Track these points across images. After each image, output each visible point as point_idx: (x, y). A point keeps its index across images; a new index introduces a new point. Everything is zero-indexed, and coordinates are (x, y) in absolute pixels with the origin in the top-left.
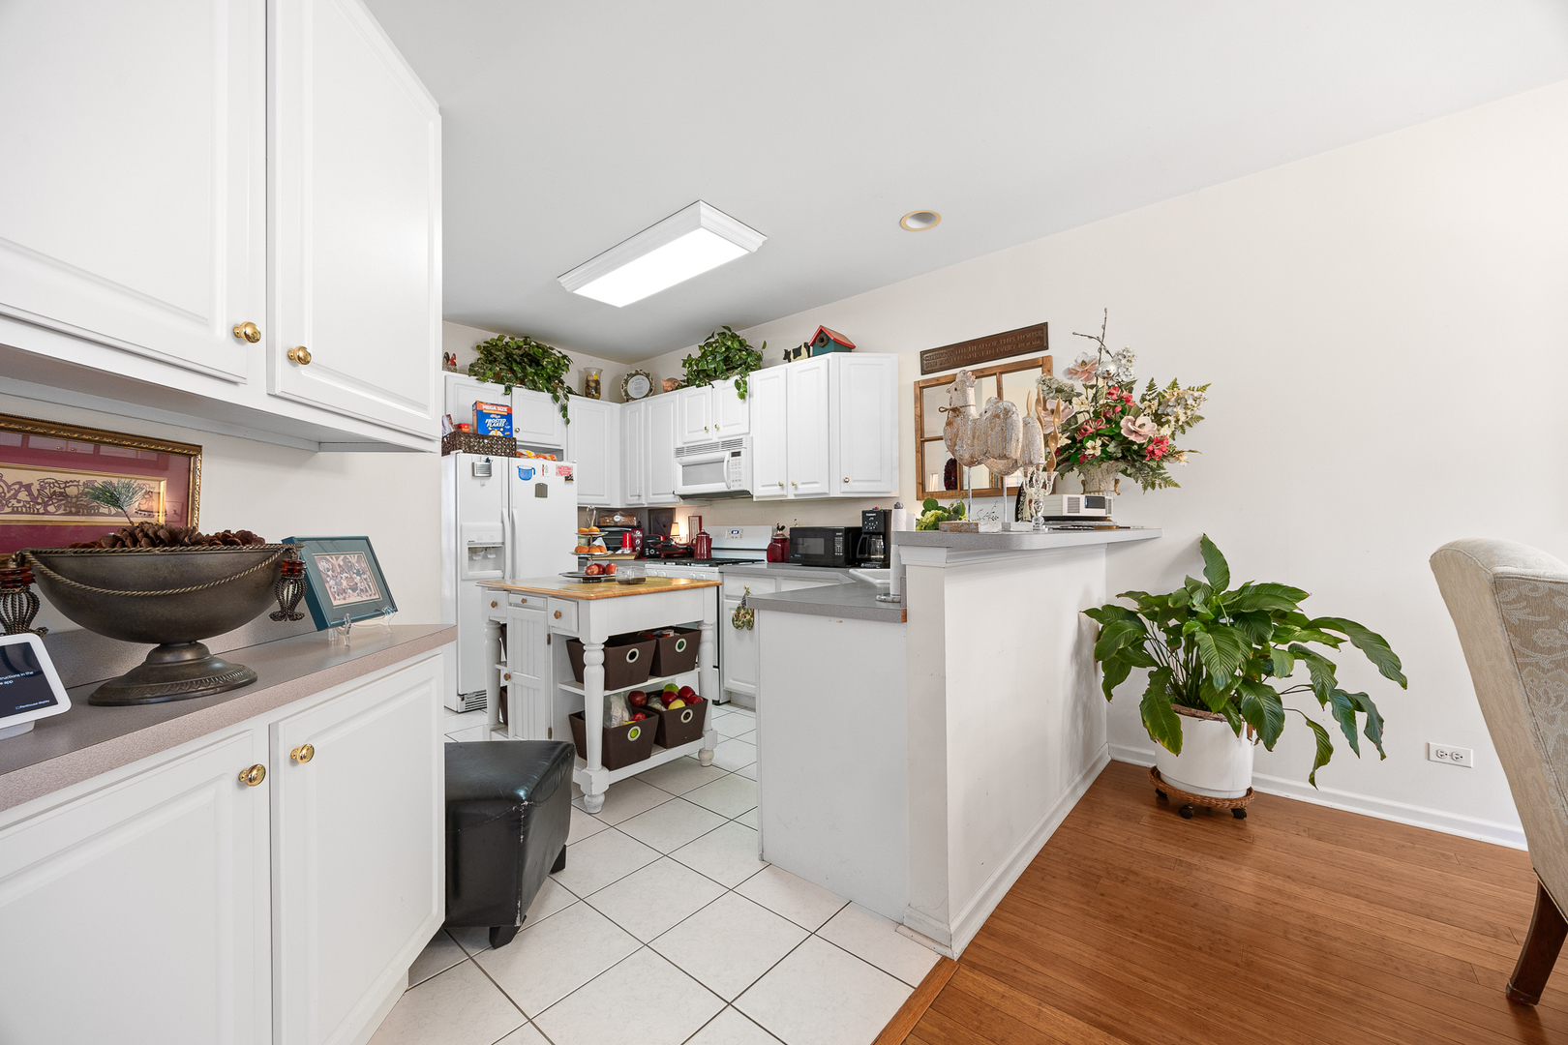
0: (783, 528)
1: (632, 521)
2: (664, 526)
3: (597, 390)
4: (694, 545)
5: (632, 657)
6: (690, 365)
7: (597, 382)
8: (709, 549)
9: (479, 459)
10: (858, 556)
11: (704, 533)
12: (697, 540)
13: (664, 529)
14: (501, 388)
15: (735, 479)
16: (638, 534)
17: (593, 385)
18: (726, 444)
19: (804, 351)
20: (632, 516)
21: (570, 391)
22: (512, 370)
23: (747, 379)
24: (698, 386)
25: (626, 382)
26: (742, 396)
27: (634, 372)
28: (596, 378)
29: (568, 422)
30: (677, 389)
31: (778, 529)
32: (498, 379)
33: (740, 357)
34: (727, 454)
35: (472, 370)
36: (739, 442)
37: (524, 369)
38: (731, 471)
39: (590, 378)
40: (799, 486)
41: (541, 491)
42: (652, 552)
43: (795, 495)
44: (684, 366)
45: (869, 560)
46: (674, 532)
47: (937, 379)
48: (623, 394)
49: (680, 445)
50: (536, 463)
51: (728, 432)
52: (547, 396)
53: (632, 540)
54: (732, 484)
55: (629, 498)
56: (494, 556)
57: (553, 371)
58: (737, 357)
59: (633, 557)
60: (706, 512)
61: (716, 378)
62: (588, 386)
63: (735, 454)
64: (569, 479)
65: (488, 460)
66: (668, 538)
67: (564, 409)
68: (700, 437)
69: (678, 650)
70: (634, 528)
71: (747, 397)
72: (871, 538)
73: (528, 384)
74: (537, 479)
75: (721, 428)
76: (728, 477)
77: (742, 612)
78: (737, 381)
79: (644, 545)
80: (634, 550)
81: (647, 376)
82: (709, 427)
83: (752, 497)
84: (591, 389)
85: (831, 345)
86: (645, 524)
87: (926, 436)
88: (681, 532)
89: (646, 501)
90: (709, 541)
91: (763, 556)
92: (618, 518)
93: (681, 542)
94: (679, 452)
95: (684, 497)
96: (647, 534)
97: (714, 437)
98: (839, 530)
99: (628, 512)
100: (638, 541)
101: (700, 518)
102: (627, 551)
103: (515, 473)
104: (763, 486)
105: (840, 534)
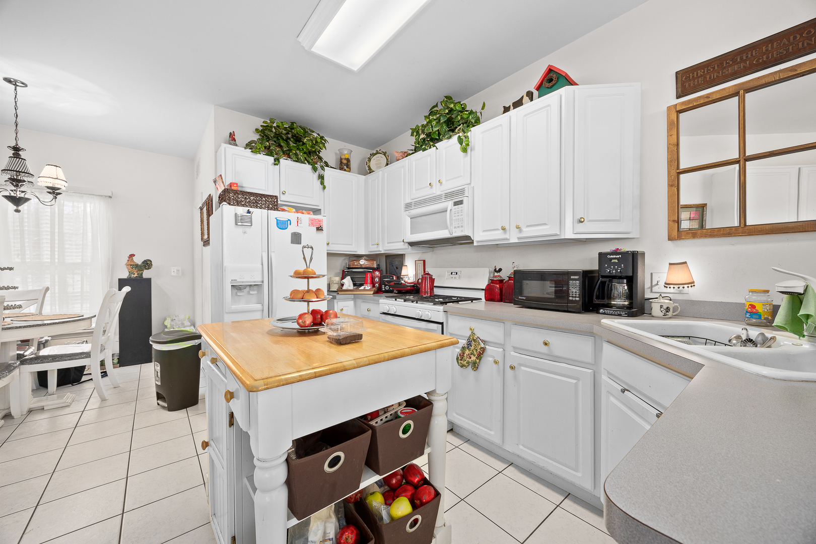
0: (500, 270)
1: (373, 264)
2: (397, 268)
3: (348, 165)
4: (420, 284)
5: (333, 464)
6: (418, 132)
7: (348, 160)
8: (432, 287)
9: (241, 210)
10: (596, 301)
11: (428, 274)
12: (422, 279)
13: (397, 270)
14: (271, 159)
15: (457, 225)
16: (377, 273)
17: (345, 162)
18: (449, 195)
19: (526, 99)
20: (373, 260)
21: (327, 165)
22: (280, 146)
23: (469, 134)
24: (424, 150)
25: (370, 160)
26: (465, 150)
27: (375, 152)
28: (347, 156)
29: (324, 188)
30: (407, 156)
31: (495, 271)
32: (269, 152)
33: (462, 118)
34: (449, 204)
35: (249, 145)
36: (462, 192)
37: (288, 144)
38: (454, 218)
39: (343, 157)
40: (524, 229)
41: (296, 238)
42: (387, 288)
43: (519, 238)
44: (412, 135)
45: (609, 306)
46: (404, 272)
47: (707, 96)
48: (367, 168)
49: (408, 201)
50: (291, 216)
51: (450, 186)
52: (307, 167)
53: (372, 279)
54: (454, 230)
55: (371, 246)
56: (256, 292)
57: (312, 147)
58: (459, 117)
59: (372, 292)
60: (430, 257)
61: (439, 140)
62: (341, 163)
63: (456, 204)
64: (319, 229)
65: (249, 212)
66: (399, 277)
67: (321, 178)
68: (427, 193)
69: (401, 435)
70: (374, 269)
71: (469, 151)
72: (611, 281)
73: (292, 156)
74: (292, 229)
75: (444, 182)
76: (451, 224)
77: (467, 352)
78: (459, 136)
79: (381, 283)
80: (374, 286)
81: (385, 154)
82: (433, 183)
83: (473, 243)
84: (344, 165)
85: (562, 80)
86: (383, 267)
87: (683, 166)
88: (409, 273)
89: (382, 249)
90: (432, 280)
91: (482, 295)
92: (362, 262)
93: (409, 281)
94: (408, 206)
95: (412, 244)
96: (384, 274)
97: (437, 191)
98: (575, 273)
99: (370, 257)
100: (377, 280)
101: (424, 261)
102: (368, 287)
103: (273, 223)
104: (484, 231)
105: (577, 277)
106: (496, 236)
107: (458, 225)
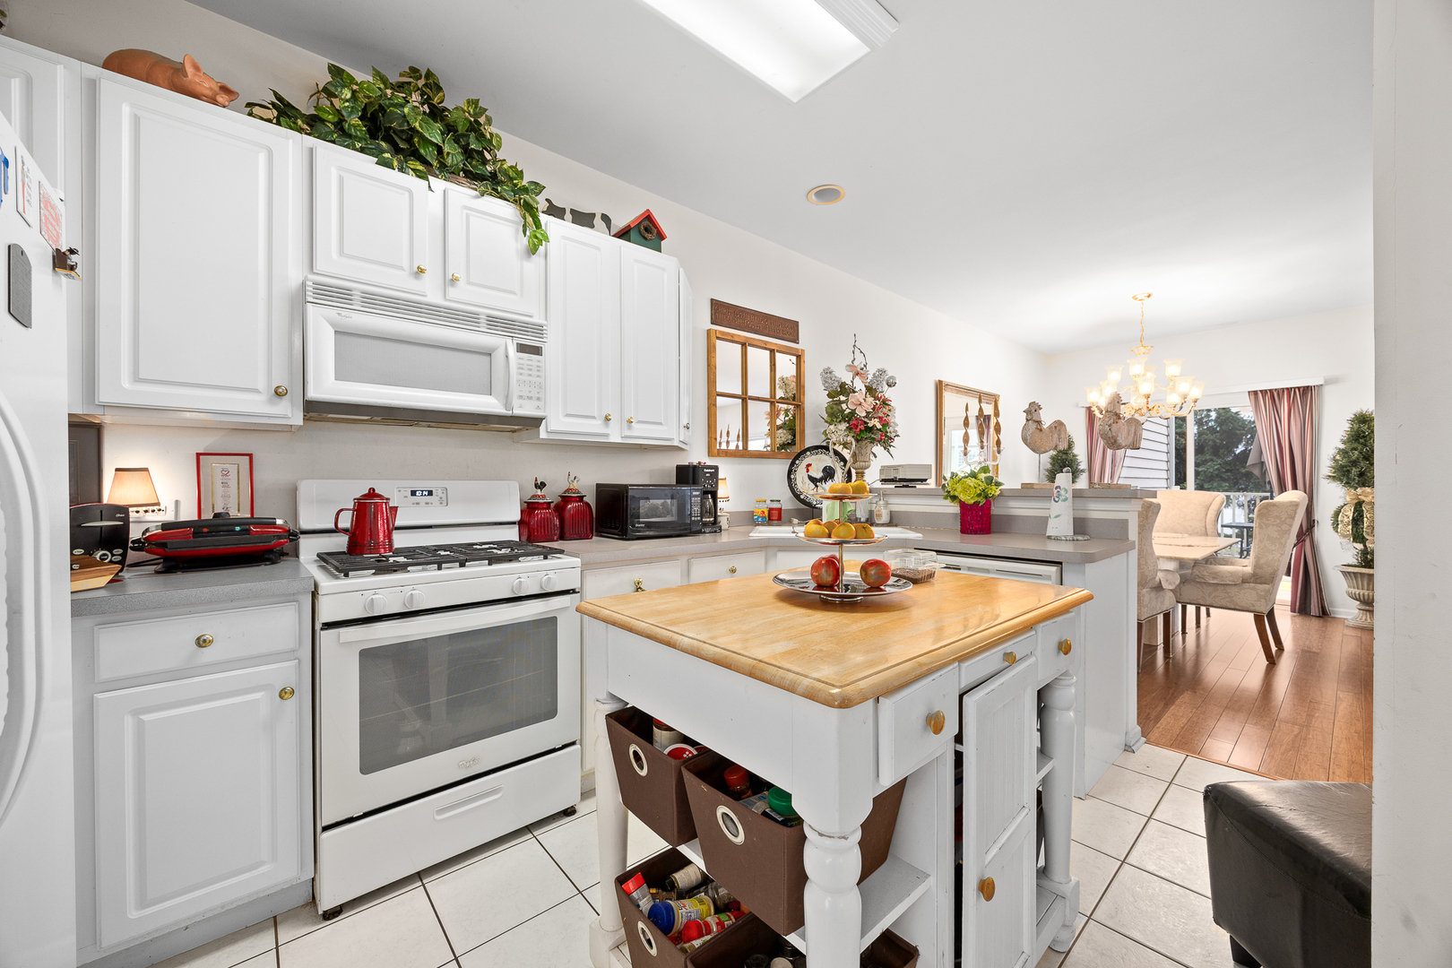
15: (526, 394)
18: (499, 324)
31: (536, 486)
34: (505, 345)
36: (540, 330)
38: (516, 376)
40: (635, 426)
43: (623, 437)
47: (732, 335)
51: (484, 300)
54: (517, 402)
83: (538, 432)
90: (390, 513)
104: (568, 415)
105: (698, 493)
106: (591, 428)
107: (530, 395)
